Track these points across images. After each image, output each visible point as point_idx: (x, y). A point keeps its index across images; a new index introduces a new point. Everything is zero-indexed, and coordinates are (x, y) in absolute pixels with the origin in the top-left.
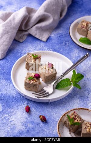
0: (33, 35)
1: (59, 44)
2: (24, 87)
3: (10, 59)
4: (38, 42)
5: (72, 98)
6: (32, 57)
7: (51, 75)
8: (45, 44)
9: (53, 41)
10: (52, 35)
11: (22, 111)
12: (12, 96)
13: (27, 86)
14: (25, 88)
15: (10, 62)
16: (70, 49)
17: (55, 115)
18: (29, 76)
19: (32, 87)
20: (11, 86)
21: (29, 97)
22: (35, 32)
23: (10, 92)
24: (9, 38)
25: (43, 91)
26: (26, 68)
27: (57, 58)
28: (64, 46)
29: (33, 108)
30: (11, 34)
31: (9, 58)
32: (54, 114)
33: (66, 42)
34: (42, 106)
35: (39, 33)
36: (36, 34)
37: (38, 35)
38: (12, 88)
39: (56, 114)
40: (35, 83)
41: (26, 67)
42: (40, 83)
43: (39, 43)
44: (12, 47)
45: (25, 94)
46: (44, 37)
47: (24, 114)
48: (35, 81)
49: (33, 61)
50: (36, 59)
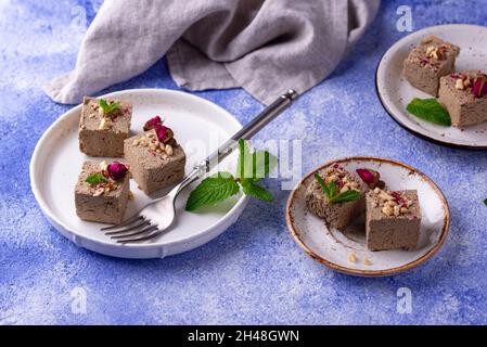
6: (101, 109)
7: (166, 166)
13: (86, 207)
14: (78, 214)
18: (89, 171)
19: (100, 210)
21: (91, 241)
25: (139, 222)
26: (81, 148)
40: (111, 194)
41: (81, 145)
42: (130, 197)
45: (79, 234)
48: (111, 187)
49: (102, 123)
50: (116, 117)
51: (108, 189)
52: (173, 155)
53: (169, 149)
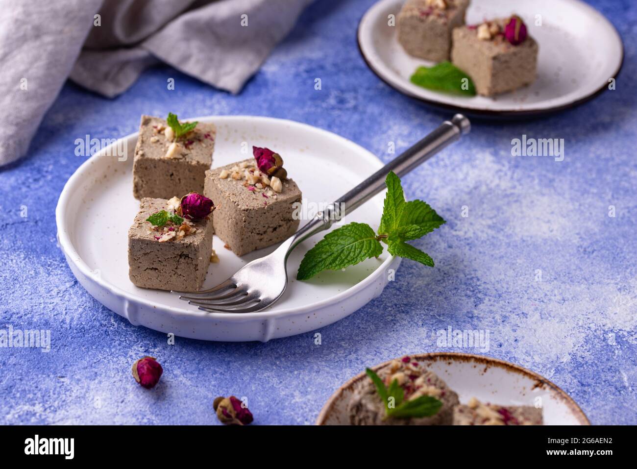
0: (173, 59)
1: (309, 103)
2: (127, 268)
3: (51, 167)
4: (199, 95)
5: (386, 323)
6: (168, 131)
8: (233, 102)
9: (276, 91)
10: (271, 69)
11: (118, 384)
12: (63, 322)
13: (145, 264)
15: (49, 177)
16: (367, 123)
17: (298, 399)
19: (169, 269)
20: (54, 279)
22: (183, 47)
23: (51, 306)
24: (42, 63)
25: (229, 292)
26: (137, 190)
27: (302, 151)
28: (333, 108)
29: (177, 372)
30: (55, 43)
31: (46, 163)
32: (293, 396)
33: (342, 91)
34: (229, 362)
35: (201, 50)
36: (186, 58)
37: (198, 61)
38: (63, 288)
39: (304, 393)
40: (188, 241)
42: (213, 257)
43: (204, 101)
44: (59, 118)
46: (227, 74)
47: (131, 396)
48: (186, 230)
49: (171, 150)
50: (191, 143)
51: (182, 233)
52: (282, 192)
53: (276, 182)
